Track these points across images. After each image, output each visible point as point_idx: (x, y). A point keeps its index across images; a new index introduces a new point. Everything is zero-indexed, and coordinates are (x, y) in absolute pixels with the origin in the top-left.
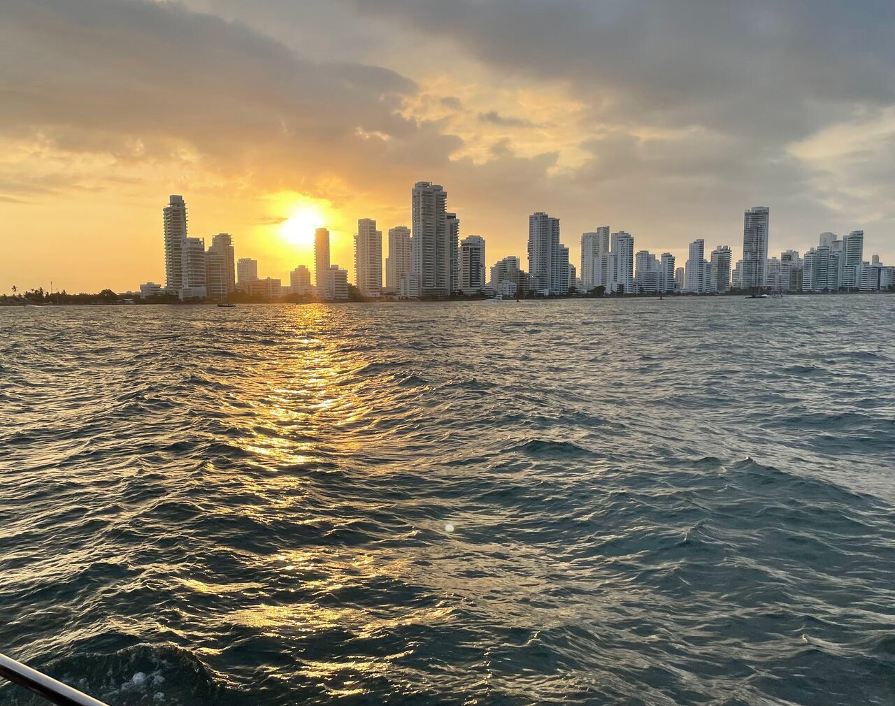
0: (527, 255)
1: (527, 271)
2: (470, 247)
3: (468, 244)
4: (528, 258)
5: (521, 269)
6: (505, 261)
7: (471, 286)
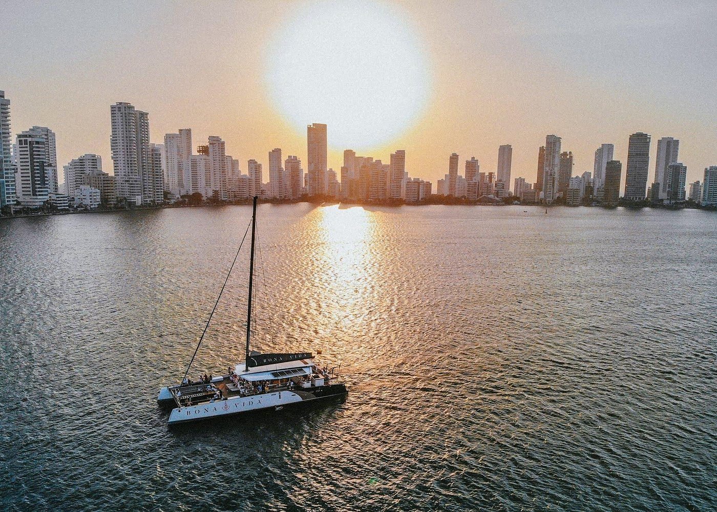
0: (110, 153)
1: (112, 173)
2: (29, 139)
3: (26, 136)
4: (112, 158)
5: (104, 170)
6: (81, 160)
7: (33, 195)
